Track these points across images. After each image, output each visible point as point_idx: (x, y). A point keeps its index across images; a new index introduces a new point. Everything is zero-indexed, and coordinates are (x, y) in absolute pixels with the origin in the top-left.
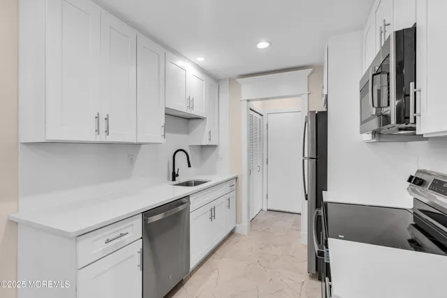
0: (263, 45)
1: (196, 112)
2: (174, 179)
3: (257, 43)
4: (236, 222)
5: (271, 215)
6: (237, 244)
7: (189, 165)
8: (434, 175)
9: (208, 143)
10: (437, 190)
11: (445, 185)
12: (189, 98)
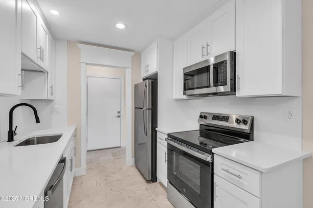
0: (120, 26)
2: (11, 139)
6: (83, 184)
7: (38, 121)
8: (212, 114)
9: (50, 97)
10: (217, 120)
11: (220, 117)
12: (41, 49)
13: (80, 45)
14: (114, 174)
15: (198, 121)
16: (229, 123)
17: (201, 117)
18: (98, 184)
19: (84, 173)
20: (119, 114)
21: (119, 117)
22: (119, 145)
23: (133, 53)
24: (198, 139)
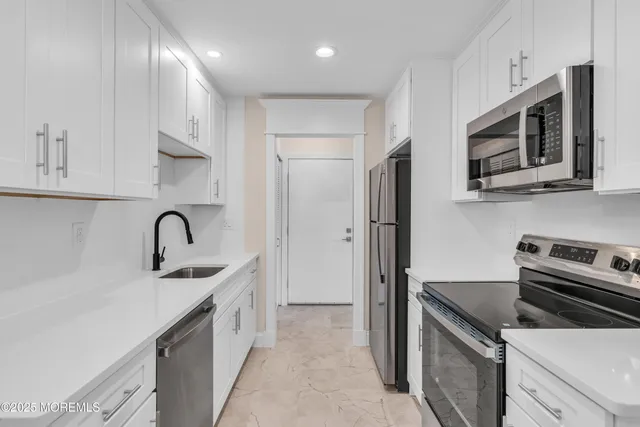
0: (325, 52)
1: (201, 146)
2: (156, 267)
3: (317, 48)
4: (258, 330)
5: (296, 311)
6: (266, 364)
7: (190, 241)
8: (552, 240)
9: (214, 201)
10: (563, 257)
11: (573, 250)
12: (193, 120)
13: (263, 102)
14: (323, 356)
15: (515, 258)
16: (594, 268)
17: (521, 246)
18: (290, 369)
19: (272, 345)
20: (350, 235)
21: (349, 240)
22: (349, 301)
23: (366, 103)
24: (515, 305)
